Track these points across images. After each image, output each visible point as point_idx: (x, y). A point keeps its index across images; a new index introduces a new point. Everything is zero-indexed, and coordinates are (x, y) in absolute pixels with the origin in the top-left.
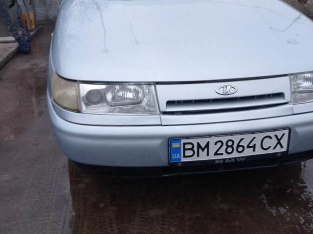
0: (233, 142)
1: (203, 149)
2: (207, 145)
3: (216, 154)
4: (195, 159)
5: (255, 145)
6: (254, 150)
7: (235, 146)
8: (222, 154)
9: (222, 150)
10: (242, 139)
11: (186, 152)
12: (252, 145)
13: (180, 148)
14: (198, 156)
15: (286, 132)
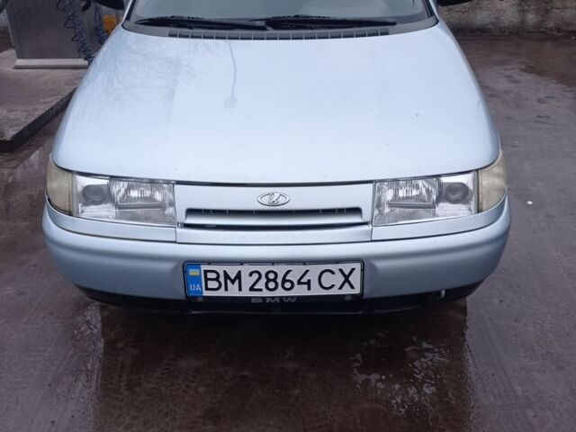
0: (276, 274)
1: (233, 282)
2: (239, 276)
3: (252, 289)
4: (222, 293)
5: (309, 281)
6: (309, 289)
7: (279, 280)
8: (261, 290)
9: (261, 284)
10: (288, 272)
11: (209, 282)
12: (304, 280)
13: (200, 276)
14: (226, 289)
15: (358, 266)
